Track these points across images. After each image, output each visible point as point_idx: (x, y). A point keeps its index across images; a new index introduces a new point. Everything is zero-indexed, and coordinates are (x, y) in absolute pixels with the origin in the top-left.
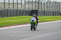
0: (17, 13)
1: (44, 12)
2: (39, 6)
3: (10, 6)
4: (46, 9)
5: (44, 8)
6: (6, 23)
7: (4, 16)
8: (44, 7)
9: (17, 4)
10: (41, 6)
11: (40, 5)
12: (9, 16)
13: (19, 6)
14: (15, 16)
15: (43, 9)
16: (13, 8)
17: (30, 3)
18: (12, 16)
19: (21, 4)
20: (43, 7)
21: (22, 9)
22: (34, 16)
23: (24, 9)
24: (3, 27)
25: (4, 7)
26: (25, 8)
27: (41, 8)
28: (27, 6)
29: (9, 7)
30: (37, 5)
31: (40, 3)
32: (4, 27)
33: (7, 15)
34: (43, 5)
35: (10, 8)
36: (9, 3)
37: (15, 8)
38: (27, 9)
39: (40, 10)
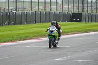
0: (50, 18)
1: (92, 16)
2: (83, 6)
3: (39, 7)
4: (94, 12)
5: (92, 11)
6: (33, 33)
7: (31, 22)
8: (92, 8)
9: (50, 3)
10: (87, 6)
11: (85, 5)
12: (38, 23)
13: (54, 7)
14: (47, 22)
15: (90, 12)
16: (45, 10)
17: (70, 3)
18: (42, 23)
19: (57, 4)
20: (89, 8)
21: (58, 11)
22: (54, 22)
23: (61, 11)
24: (28, 39)
25: (31, 9)
26: (63, 10)
27: (87, 10)
28: (65, 7)
29: (38, 9)
30: (81, 5)
31: (85, 2)
32: (30, 39)
33: (36, 20)
34: (90, 5)
35: (40, 10)
36: (38, 2)
37: (48, 10)
38: (65, 12)
39: (85, 13)
